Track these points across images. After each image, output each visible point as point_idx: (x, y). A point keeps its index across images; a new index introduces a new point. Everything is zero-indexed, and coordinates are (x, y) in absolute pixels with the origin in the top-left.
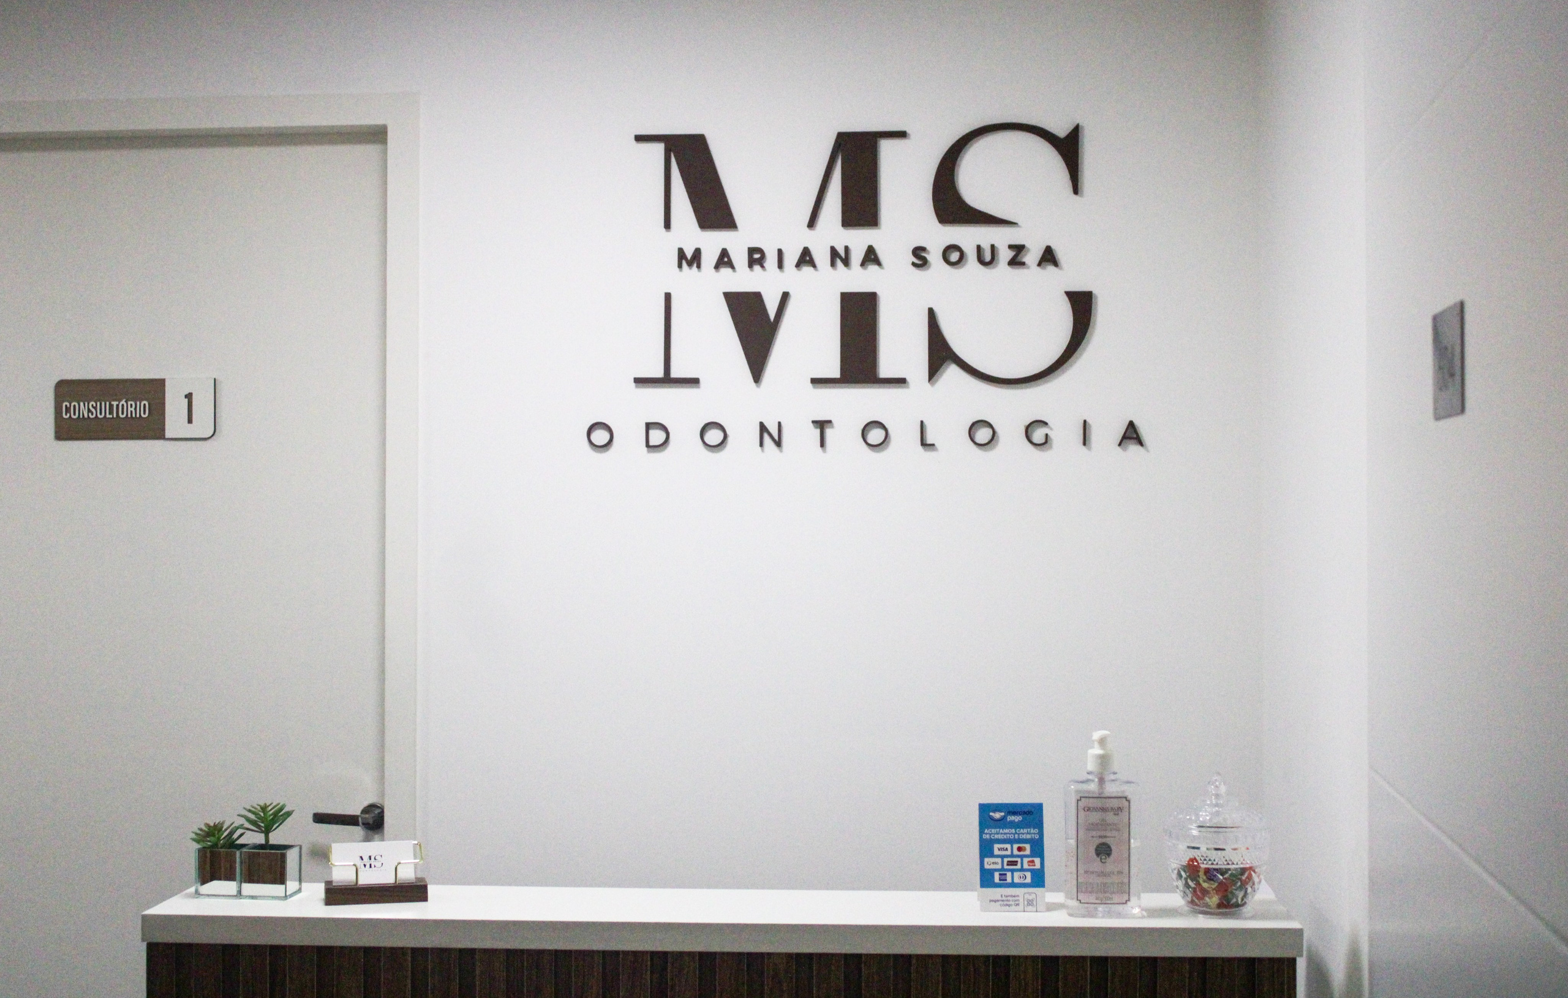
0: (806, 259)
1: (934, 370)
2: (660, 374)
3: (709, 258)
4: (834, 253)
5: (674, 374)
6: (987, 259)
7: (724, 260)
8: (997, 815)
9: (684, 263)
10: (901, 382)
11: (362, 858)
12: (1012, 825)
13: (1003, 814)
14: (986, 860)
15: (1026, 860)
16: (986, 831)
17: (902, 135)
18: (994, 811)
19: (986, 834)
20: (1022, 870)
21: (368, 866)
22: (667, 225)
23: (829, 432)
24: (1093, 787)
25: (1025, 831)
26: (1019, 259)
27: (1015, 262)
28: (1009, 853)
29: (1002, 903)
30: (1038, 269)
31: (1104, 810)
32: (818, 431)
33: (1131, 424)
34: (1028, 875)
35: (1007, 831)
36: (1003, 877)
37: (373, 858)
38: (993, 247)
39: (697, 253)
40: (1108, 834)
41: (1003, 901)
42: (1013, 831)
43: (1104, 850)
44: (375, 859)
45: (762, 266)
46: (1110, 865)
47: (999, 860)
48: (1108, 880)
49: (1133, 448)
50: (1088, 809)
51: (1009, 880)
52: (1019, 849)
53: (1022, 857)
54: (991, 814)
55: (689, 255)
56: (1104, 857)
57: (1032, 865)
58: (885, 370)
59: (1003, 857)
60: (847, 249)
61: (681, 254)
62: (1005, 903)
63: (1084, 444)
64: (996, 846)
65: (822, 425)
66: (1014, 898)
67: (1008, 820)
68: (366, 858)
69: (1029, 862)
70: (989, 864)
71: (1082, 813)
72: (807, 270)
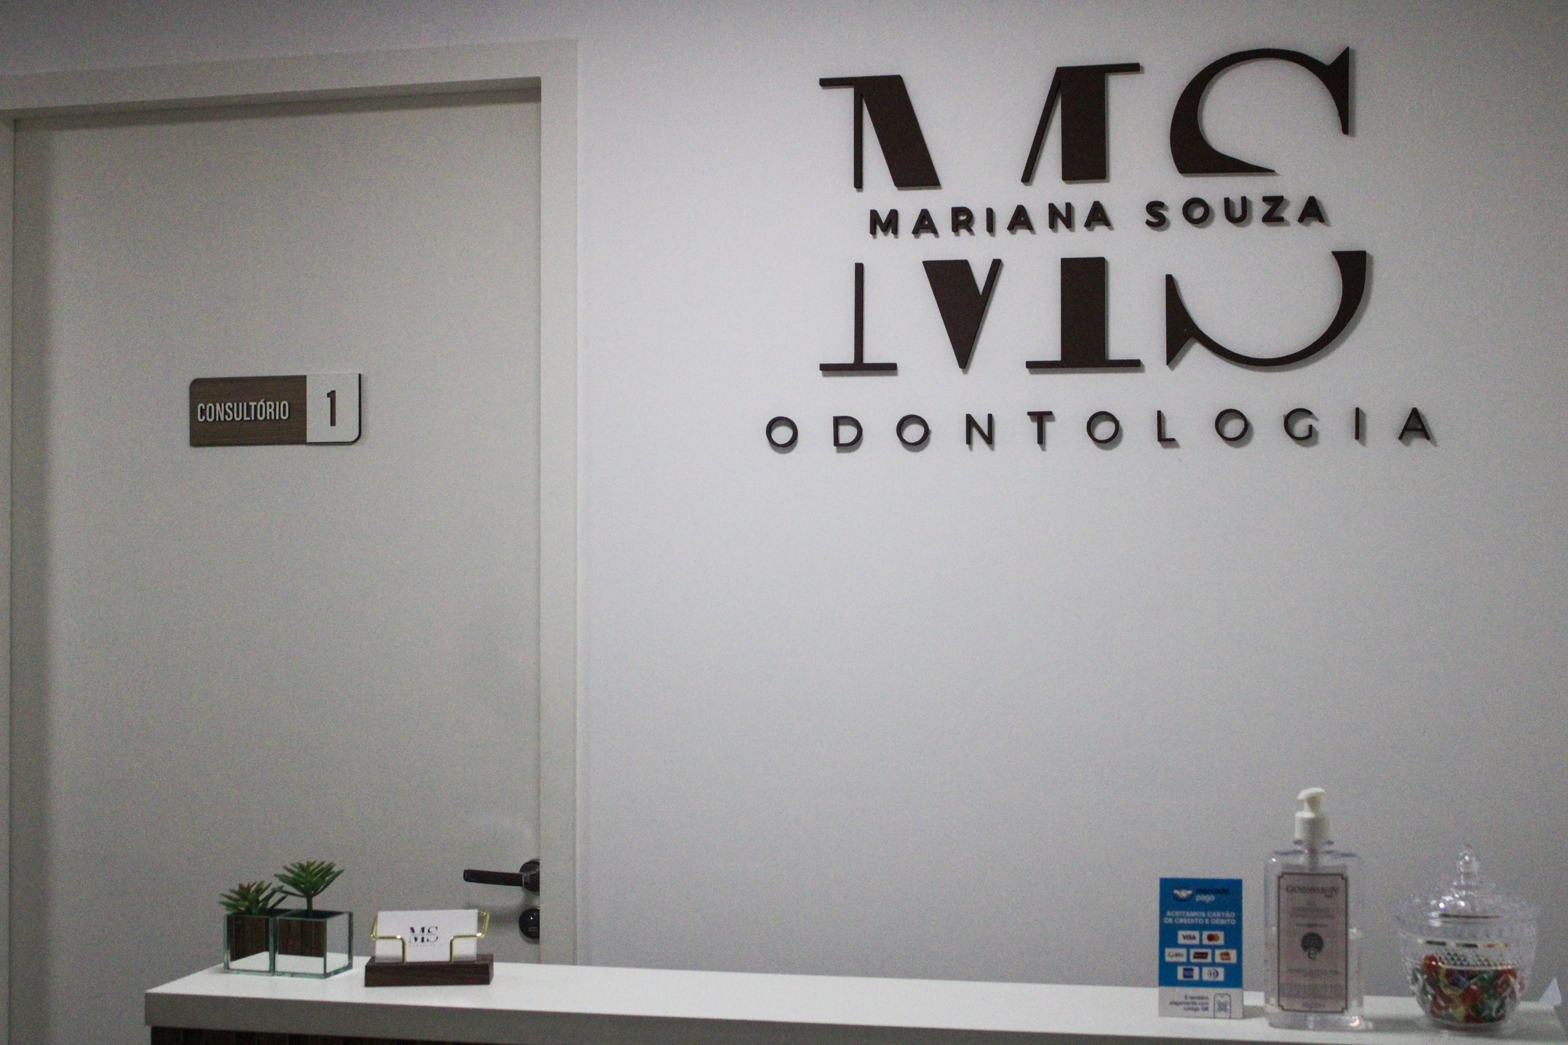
0: (1021, 220)
1: (1174, 351)
2: (850, 359)
3: (907, 222)
4: (1053, 211)
5: (868, 359)
6: (1237, 214)
7: (925, 224)
8: (1184, 894)
9: (878, 228)
10: (1134, 365)
11: (413, 930)
12: (1203, 907)
13: (1190, 892)
14: (1167, 951)
15: (1218, 952)
16: (1168, 913)
17: (1134, 68)
18: (1180, 889)
19: (1169, 917)
20: (1213, 964)
21: (419, 939)
22: (859, 184)
23: (1049, 426)
24: (1302, 860)
25: (1219, 914)
26: (1277, 214)
27: (1273, 218)
28: (1196, 942)
29: (1186, 1006)
30: (1300, 225)
31: (1312, 890)
32: (1035, 425)
33: (1415, 414)
34: (1221, 971)
35: (1193, 914)
36: (1188, 973)
37: (426, 930)
38: (1244, 199)
39: (894, 215)
40: (1319, 921)
41: (1188, 1003)
42: (1203, 914)
43: (1312, 943)
44: (429, 931)
45: (970, 230)
46: (1321, 962)
47: (1184, 951)
48: (1319, 982)
49: (1418, 444)
50: (1291, 889)
51: (1196, 977)
52: (1210, 938)
53: (1214, 948)
54: (1176, 892)
55: (883, 217)
56: (1312, 952)
57: (1226, 959)
58: (1116, 350)
59: (1188, 947)
60: (1069, 206)
61: (874, 215)
62: (1190, 1006)
63: (1357, 437)
64: (1181, 934)
65: (1041, 418)
66: (1201, 1001)
67: (1197, 899)
68: (418, 931)
69: (1222, 954)
70: (1172, 955)
71: (1284, 894)
72: (1022, 233)
